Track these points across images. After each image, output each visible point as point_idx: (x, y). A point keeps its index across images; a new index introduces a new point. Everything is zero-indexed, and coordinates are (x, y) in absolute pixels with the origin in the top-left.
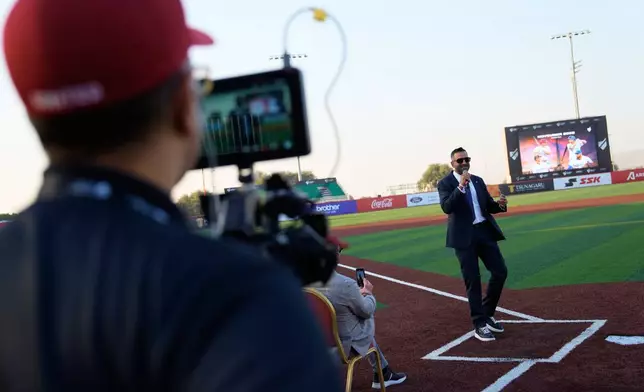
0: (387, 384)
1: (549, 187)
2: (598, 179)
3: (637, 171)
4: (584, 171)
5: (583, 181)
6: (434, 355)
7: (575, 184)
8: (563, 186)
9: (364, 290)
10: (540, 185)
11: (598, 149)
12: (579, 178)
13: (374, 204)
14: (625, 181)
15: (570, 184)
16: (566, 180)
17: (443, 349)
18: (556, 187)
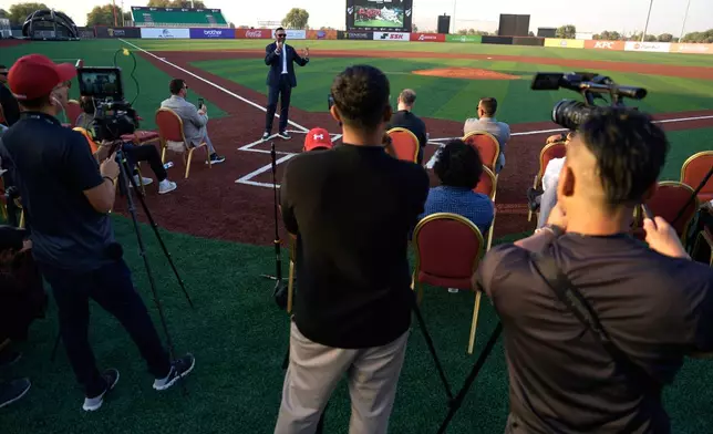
0: (213, 162)
1: (370, 37)
2: (401, 37)
3: (426, 34)
4: (393, 30)
5: (392, 37)
6: (245, 148)
7: (387, 38)
8: (379, 38)
9: (200, 111)
10: (365, 35)
11: (405, 15)
12: (390, 34)
13: (248, 34)
14: (417, 40)
15: (383, 37)
16: (382, 34)
17: (251, 145)
18: (375, 38)
